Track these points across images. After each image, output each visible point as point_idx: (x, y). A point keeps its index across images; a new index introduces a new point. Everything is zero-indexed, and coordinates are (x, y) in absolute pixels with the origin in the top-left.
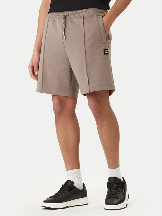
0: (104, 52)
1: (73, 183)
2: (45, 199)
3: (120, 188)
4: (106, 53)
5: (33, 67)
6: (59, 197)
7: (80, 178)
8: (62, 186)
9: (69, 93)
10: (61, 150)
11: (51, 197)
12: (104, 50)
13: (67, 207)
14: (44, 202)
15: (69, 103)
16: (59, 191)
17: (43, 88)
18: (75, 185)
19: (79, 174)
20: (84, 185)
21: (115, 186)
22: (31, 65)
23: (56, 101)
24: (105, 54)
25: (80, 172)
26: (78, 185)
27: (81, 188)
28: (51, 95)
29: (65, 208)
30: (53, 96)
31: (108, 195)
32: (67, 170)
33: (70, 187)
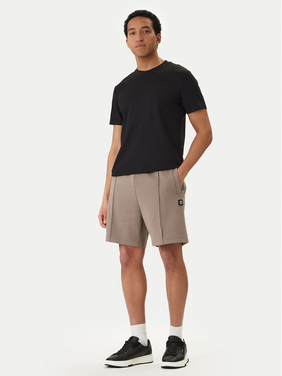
0: (179, 203)
1: (138, 339)
2: (108, 356)
3: (179, 346)
4: (181, 203)
5: (103, 216)
6: (123, 355)
7: (145, 333)
8: (126, 342)
9: (139, 243)
10: (127, 303)
11: (114, 354)
12: (179, 201)
13: (132, 365)
14: (107, 359)
15: (137, 253)
16: (123, 348)
17: (111, 238)
18: (139, 341)
19: (144, 329)
20: (149, 341)
21: (174, 344)
22: (101, 214)
23: (124, 251)
24: (179, 205)
25: (145, 327)
26: (143, 341)
27: (146, 344)
28: (118, 244)
29: (129, 366)
30: (120, 245)
31: (165, 353)
32: (132, 324)
33: (134, 344)
